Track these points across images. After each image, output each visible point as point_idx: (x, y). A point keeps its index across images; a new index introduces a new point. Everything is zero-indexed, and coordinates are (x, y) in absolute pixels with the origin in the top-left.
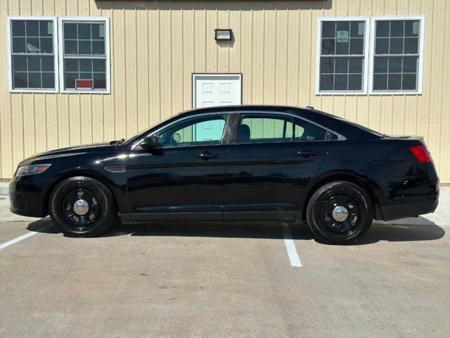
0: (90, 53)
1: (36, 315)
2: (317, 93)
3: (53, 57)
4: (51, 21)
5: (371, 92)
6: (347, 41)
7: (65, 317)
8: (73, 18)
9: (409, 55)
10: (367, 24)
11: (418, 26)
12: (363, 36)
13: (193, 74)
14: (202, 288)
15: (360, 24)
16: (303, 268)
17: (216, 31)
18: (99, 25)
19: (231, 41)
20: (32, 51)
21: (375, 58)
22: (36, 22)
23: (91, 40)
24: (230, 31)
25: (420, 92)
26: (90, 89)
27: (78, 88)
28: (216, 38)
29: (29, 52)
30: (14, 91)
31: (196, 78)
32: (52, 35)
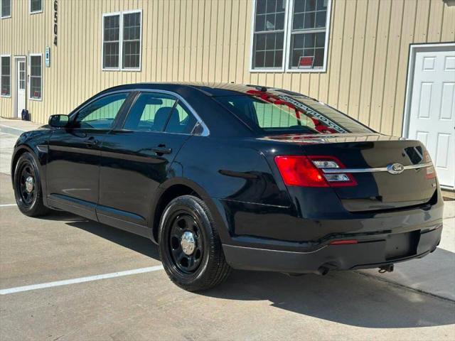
0: (313, 27)
3: (283, 33)
13: (409, 45)
20: (270, 29)
23: (316, 11)
26: (310, 67)
27: (301, 67)
29: (267, 30)
30: (253, 71)
31: (416, 50)
32: (284, 10)
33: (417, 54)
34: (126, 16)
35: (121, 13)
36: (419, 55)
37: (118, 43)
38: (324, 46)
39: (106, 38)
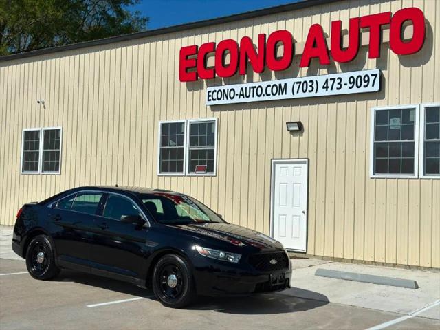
0: (205, 145)
2: (371, 175)
4: (183, 123)
6: (399, 127)
8: (196, 119)
10: (417, 111)
12: (414, 122)
13: (272, 159)
15: (411, 112)
17: (287, 123)
18: (211, 123)
19: (301, 131)
21: (425, 143)
22: (175, 124)
23: (207, 135)
24: (300, 123)
26: (204, 172)
27: (197, 172)
28: (288, 130)
29: (170, 146)
31: (275, 163)
32: (183, 133)
33: (277, 165)
34: (47, 132)
35: (42, 130)
36: (278, 166)
37: (38, 152)
38: (213, 158)
39: (26, 147)
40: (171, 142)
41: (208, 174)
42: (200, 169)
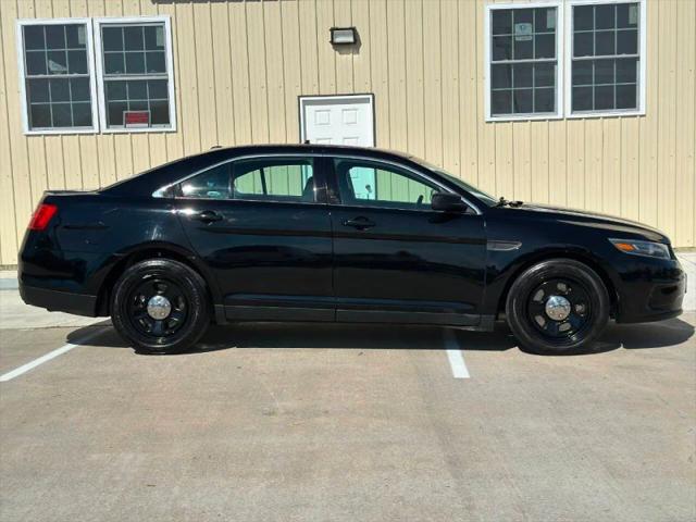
0: (143, 72)
1: (95, 457)
2: (488, 117)
3: (88, 79)
4: (83, 25)
5: (569, 114)
6: (531, 38)
7: (135, 458)
8: (115, 18)
9: (624, 56)
10: (560, 12)
11: (637, 12)
12: (554, 30)
13: (299, 97)
14: (327, 412)
15: (549, 12)
16: (471, 380)
17: (332, 30)
18: (154, 27)
19: (355, 45)
20: (55, 71)
21: (574, 62)
22: (60, 27)
23: (145, 51)
24: (354, 29)
25: (642, 111)
26: (146, 125)
27: (129, 125)
28: (332, 42)
29: (51, 73)
30: (31, 133)
31: (306, 103)
32: (86, 46)
33: (307, 107)
38: (167, 96)
40: (51, 65)
41: (156, 128)
42: (133, 119)
